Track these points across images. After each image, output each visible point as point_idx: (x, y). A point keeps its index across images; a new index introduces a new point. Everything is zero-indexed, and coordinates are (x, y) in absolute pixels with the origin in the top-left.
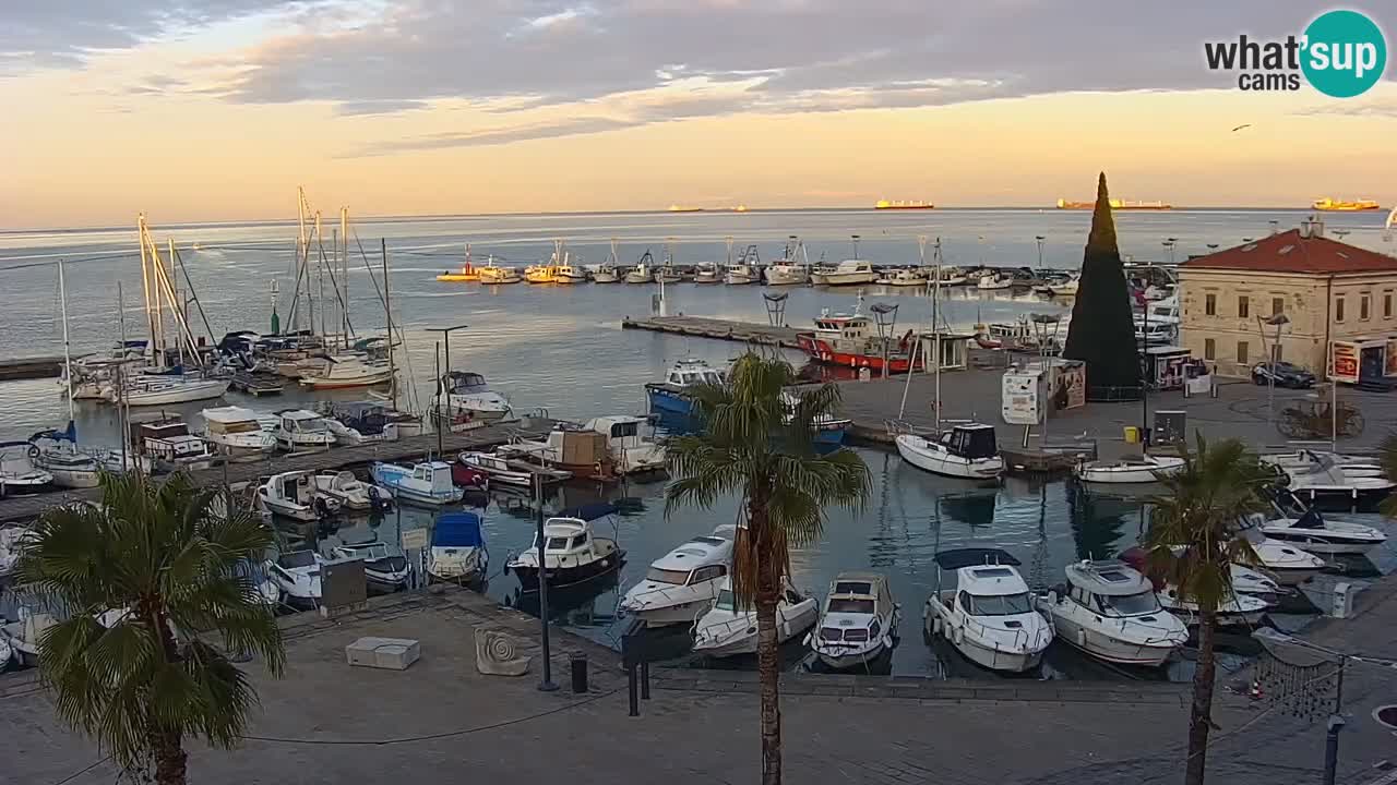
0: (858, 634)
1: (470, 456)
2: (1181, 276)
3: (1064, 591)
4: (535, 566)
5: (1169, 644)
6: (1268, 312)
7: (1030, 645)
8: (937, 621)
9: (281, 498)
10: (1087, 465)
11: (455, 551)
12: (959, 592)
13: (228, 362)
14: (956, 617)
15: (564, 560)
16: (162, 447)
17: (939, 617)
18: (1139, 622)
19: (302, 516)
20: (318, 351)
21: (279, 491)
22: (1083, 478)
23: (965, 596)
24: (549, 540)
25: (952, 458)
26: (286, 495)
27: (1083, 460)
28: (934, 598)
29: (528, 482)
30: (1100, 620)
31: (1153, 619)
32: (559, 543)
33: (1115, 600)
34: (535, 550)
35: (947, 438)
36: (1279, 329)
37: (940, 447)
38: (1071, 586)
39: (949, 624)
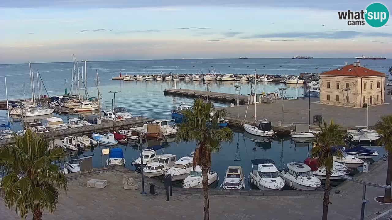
0: (237, 184)
1: (122, 131)
2: (320, 77)
3: (287, 170)
4: (139, 163)
5: (316, 186)
6: (345, 87)
7: (278, 187)
8: (252, 179)
9: (67, 144)
10: (293, 133)
11: (117, 159)
12: (258, 171)
13: (53, 104)
14: (258, 178)
15: (148, 161)
16: (34, 129)
17: (253, 178)
18: (308, 180)
19: (74, 149)
20: (78, 101)
21: (67, 142)
22: (292, 136)
23: (260, 172)
24: (144, 156)
25: (259, 131)
26: (69, 143)
27: (292, 131)
28: (251, 173)
29: (137, 139)
30: (296, 179)
31: (311, 179)
32: (147, 157)
33: (301, 173)
34: (140, 159)
35: (258, 125)
36: (348, 92)
37: (256, 128)
38: (288, 169)
39: (255, 180)
